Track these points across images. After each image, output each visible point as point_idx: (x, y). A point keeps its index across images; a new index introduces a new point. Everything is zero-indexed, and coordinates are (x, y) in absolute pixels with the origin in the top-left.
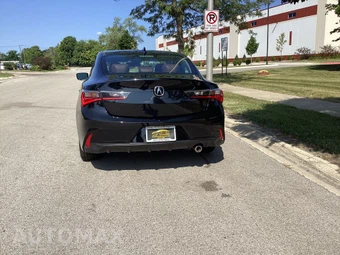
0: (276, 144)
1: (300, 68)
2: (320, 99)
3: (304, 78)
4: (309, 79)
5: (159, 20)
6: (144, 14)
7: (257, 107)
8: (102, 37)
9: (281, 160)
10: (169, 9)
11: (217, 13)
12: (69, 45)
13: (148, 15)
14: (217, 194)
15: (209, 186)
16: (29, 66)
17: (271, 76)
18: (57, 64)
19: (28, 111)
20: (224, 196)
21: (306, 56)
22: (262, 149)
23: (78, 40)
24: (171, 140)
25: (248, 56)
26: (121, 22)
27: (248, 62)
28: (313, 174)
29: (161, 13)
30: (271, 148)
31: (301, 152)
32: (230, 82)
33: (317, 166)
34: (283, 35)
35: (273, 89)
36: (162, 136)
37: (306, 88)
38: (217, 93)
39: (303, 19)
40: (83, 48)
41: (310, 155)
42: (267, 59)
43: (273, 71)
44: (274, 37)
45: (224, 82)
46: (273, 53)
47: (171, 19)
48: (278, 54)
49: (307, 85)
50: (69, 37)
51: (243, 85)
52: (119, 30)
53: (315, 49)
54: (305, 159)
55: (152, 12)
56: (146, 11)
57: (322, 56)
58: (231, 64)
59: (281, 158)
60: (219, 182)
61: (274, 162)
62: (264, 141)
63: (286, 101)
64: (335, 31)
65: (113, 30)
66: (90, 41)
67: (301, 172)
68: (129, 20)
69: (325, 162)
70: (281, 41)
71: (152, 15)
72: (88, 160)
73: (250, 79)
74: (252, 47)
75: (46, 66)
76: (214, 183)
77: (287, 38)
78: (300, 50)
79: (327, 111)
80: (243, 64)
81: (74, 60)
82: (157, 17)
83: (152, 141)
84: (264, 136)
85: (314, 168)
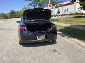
0: (69, 38)
1: (71, 17)
2: (77, 25)
3: (72, 20)
4: (73, 20)
5: (36, 6)
6: (32, 5)
7: (62, 28)
8: (21, 10)
9: (71, 43)
10: (39, 4)
11: (51, 4)
12: (12, 12)
13: (33, 5)
14: (57, 53)
15: (55, 51)
16: (2, 18)
17: (64, 19)
18: (9, 17)
19: (3, 30)
20: (59, 54)
21: (72, 14)
22: (66, 40)
23: (14, 11)
24: (44, 39)
25: (57, 14)
26: (26, 7)
27: (58, 16)
28: (80, 46)
29: (36, 5)
30: (68, 39)
31: (76, 40)
32: (54, 21)
33: (81, 44)
34: (66, 9)
35: (65, 23)
36: (41, 38)
37: (73, 23)
38: (55, 26)
39: (71, 5)
40: (16, 13)
41: (78, 41)
42: (62, 15)
43: (64, 18)
44: (64, 10)
45: (52, 21)
46: (64, 14)
47: (39, 6)
48: (65, 14)
49: (73, 22)
50: (12, 11)
51: (57, 22)
52: (25, 8)
53: (74, 12)
54: (77, 42)
55: (34, 4)
56: (32, 4)
57: (76, 14)
58: (53, 17)
59: (71, 42)
60: (57, 49)
61: (70, 43)
62: (66, 37)
63: (69, 26)
64: (79, 8)
65: (23, 9)
66: (18, 11)
67: (77, 46)
68: (28, 6)
69: (83, 43)
70: (65, 10)
71: (34, 5)
72: (21, 45)
73: (59, 20)
74: (59, 12)
75: (6, 18)
76: (56, 50)
77: (67, 10)
78: (70, 13)
79: (80, 29)
80: (56, 16)
81: (14, 16)
82: (35, 5)
83: (39, 39)
84: (66, 36)
85: (80, 44)
